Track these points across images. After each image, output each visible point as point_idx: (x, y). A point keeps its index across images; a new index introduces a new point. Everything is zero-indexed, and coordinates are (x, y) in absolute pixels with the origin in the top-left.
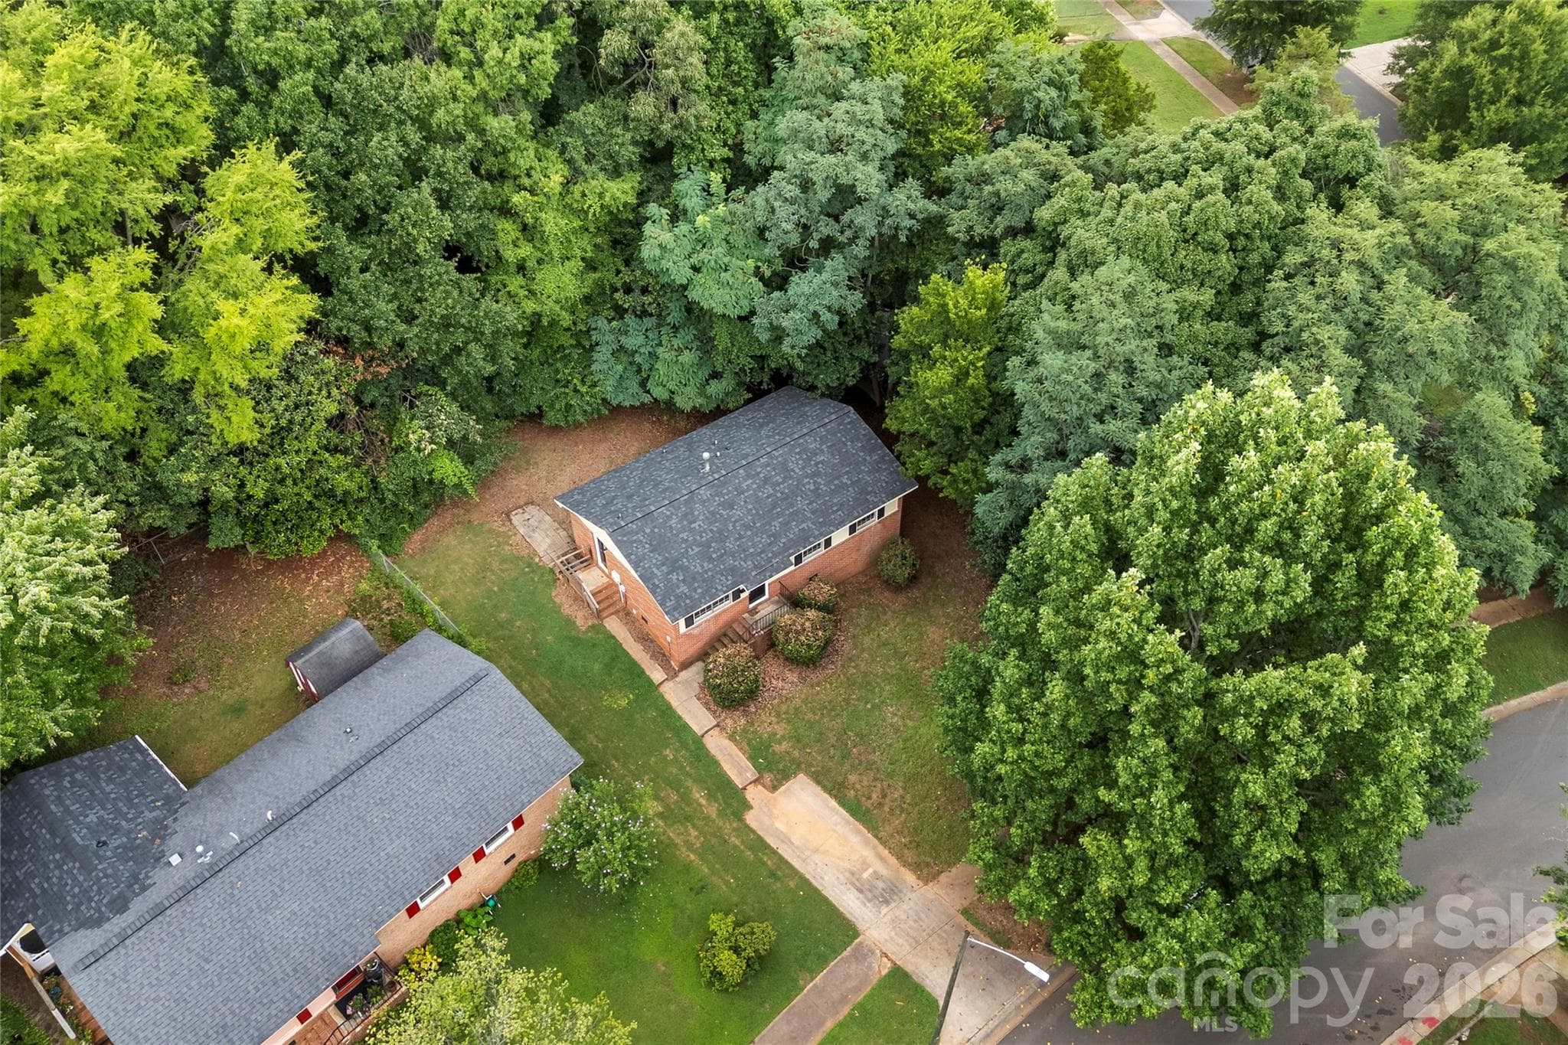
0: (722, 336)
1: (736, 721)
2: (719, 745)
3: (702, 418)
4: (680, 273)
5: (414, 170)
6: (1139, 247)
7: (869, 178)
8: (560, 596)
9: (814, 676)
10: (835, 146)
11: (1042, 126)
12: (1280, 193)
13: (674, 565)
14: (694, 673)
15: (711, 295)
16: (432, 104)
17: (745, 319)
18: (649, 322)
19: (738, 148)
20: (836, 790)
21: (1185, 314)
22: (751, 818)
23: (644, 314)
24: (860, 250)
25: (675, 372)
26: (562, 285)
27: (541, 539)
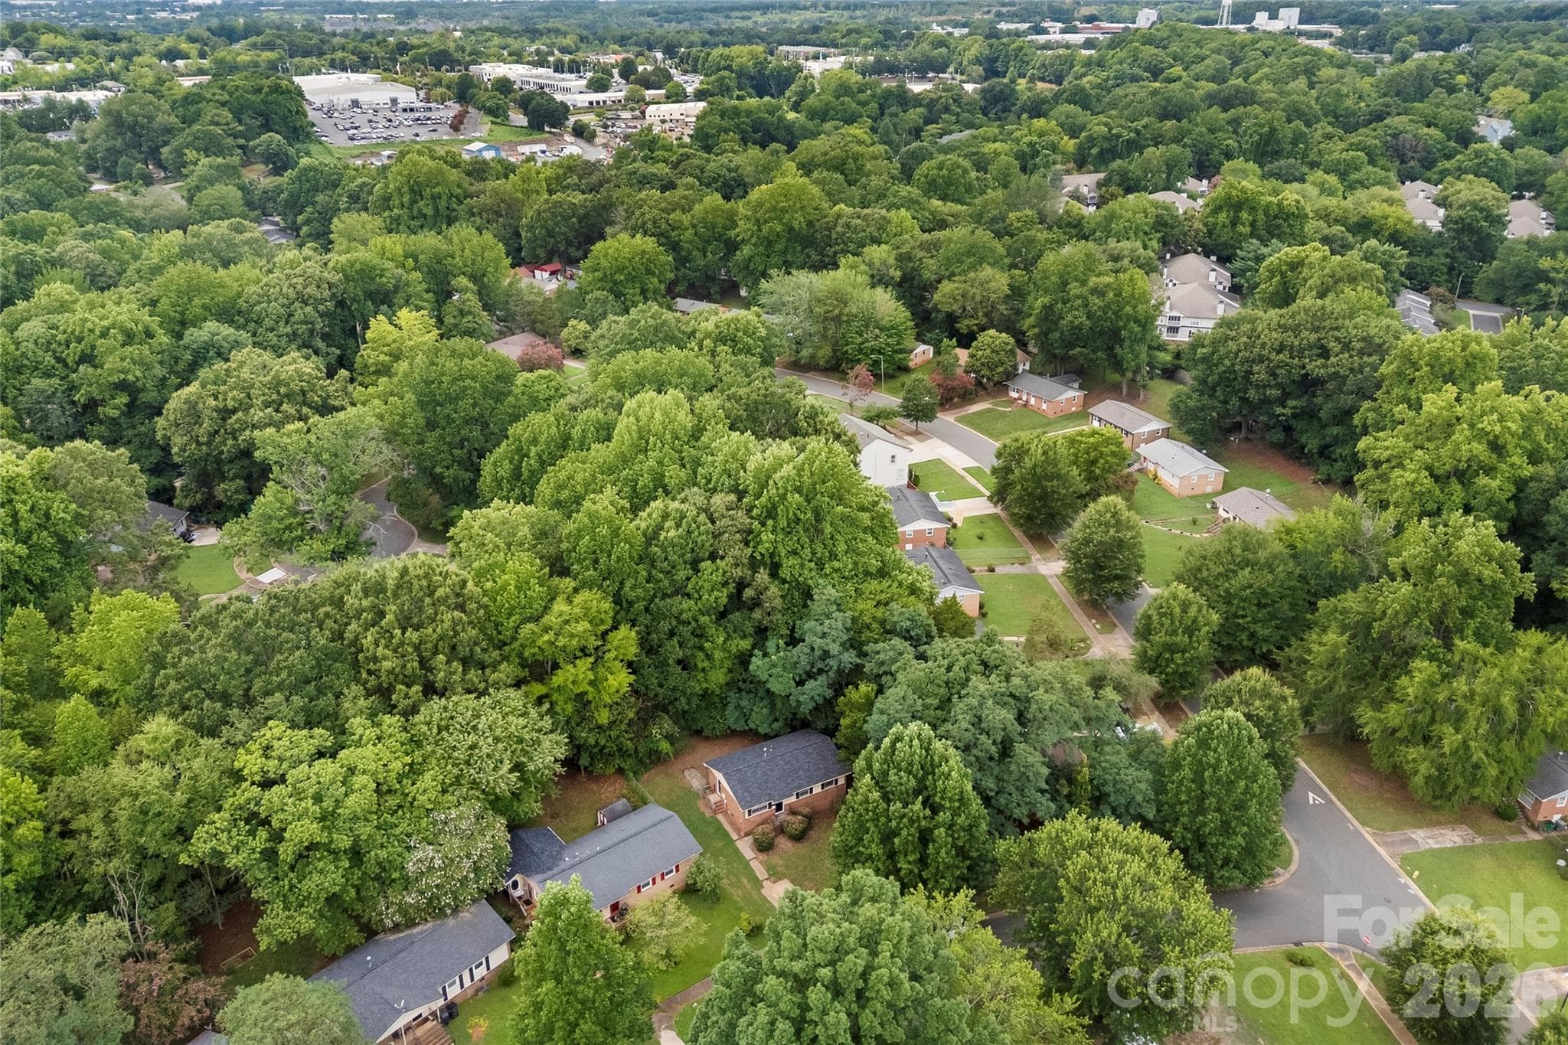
0: (779, 703)
1: (763, 857)
2: (754, 864)
3: (767, 737)
4: (764, 677)
5: (672, 634)
6: (913, 683)
8: (700, 804)
9: (799, 845)
10: (824, 635)
11: (902, 634)
12: (966, 670)
13: (746, 790)
14: (750, 839)
15: (775, 686)
16: (681, 612)
17: (788, 697)
18: (752, 695)
19: (793, 630)
21: (926, 707)
22: (763, 891)
23: (750, 692)
24: (831, 673)
25: (759, 717)
26: (718, 677)
27: (695, 782)
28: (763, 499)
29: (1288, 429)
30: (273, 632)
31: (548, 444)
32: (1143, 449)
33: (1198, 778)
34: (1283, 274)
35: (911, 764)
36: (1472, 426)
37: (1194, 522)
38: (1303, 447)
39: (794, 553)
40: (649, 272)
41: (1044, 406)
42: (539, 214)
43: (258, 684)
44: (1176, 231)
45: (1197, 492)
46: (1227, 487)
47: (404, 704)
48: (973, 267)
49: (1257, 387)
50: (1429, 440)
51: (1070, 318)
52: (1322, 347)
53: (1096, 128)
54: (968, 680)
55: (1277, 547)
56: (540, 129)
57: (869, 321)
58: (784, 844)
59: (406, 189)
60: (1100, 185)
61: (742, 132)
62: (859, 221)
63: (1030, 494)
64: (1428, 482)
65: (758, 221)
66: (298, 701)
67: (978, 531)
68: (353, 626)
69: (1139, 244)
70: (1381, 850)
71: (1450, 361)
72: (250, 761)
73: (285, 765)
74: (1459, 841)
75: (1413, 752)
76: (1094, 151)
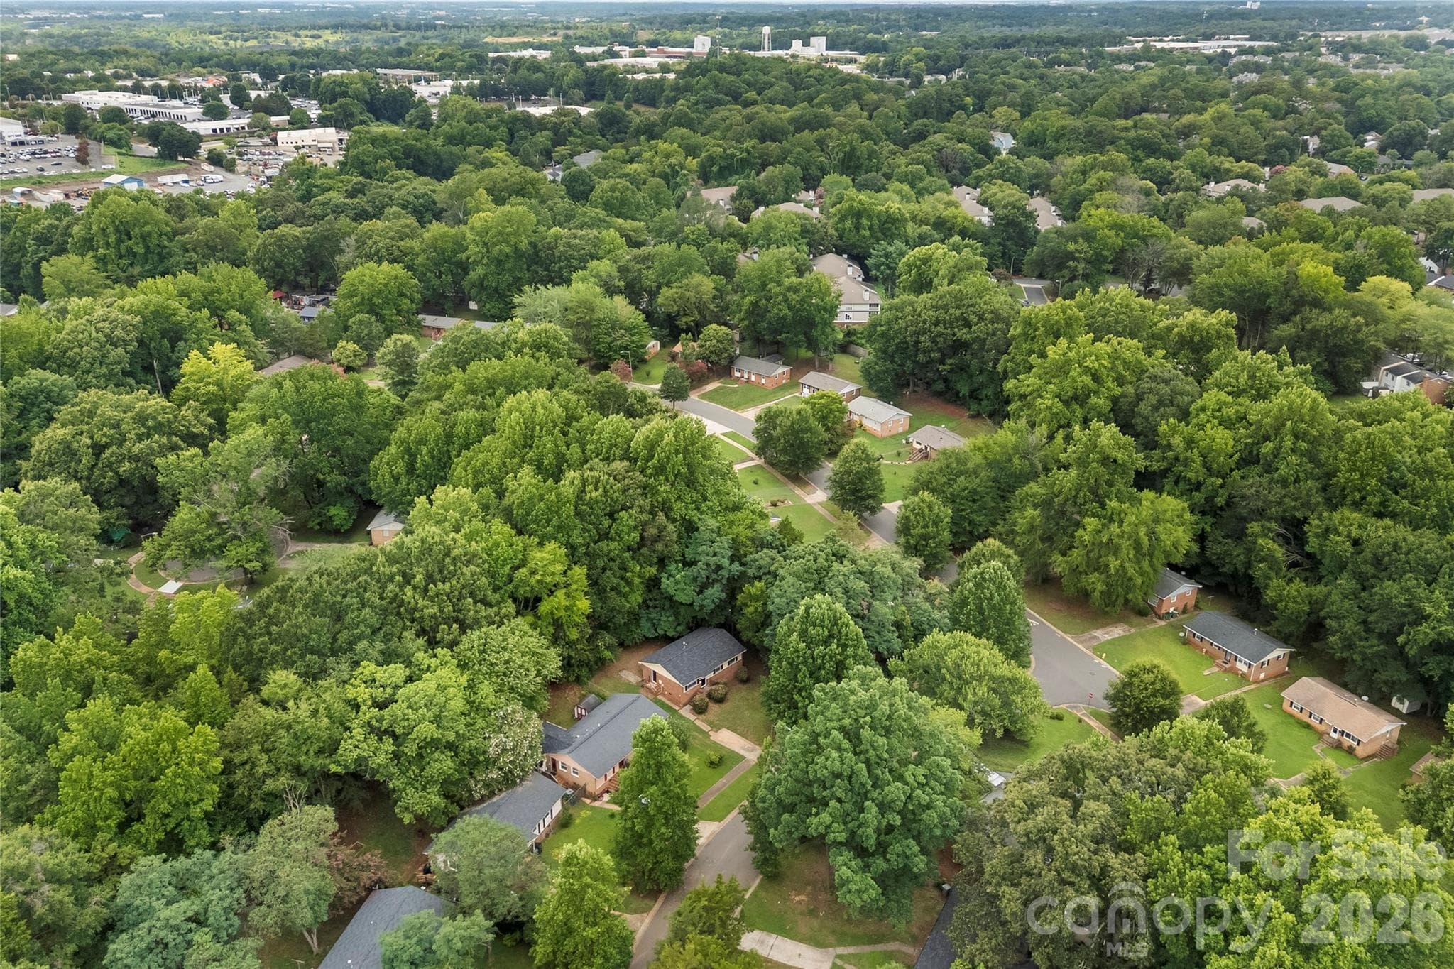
0: (682, 610)
1: (701, 717)
2: (698, 723)
3: (672, 640)
4: (672, 591)
5: (604, 569)
6: (795, 574)
7: (725, 562)
8: (642, 691)
9: (723, 706)
10: (715, 554)
11: (769, 546)
12: (827, 560)
13: (680, 673)
14: (688, 707)
15: (682, 598)
17: (691, 604)
18: (660, 609)
19: (683, 555)
20: (735, 731)
22: (712, 738)
23: (655, 607)
24: (724, 581)
25: (667, 624)
26: (637, 598)
27: (632, 678)
28: (655, 461)
29: (946, 380)
30: (339, 598)
31: (437, 441)
32: (851, 406)
33: (980, 609)
34: (919, 268)
35: (822, 621)
36: (1080, 366)
37: (899, 454)
38: (958, 393)
39: (679, 498)
40: (401, 294)
41: (763, 381)
42: (265, 247)
43: (343, 638)
44: (816, 237)
45: (894, 432)
46: (912, 428)
47: (448, 639)
48: (685, 275)
49: (924, 352)
50: (1053, 377)
51: (775, 311)
52: (965, 319)
53: (715, 149)
54: (830, 567)
55: (978, 459)
56: (173, 158)
57: (614, 325)
58: (714, 708)
59: (111, 229)
60: (733, 199)
61: (395, 158)
62: (577, 241)
63: (792, 445)
64: (1060, 405)
65: (485, 244)
66: (379, 645)
67: (754, 478)
68: (391, 587)
69: (794, 249)
70: (1080, 646)
71: (1057, 322)
72: (362, 693)
73: (389, 690)
74: (1122, 633)
75: (1093, 577)
76: (715, 169)
